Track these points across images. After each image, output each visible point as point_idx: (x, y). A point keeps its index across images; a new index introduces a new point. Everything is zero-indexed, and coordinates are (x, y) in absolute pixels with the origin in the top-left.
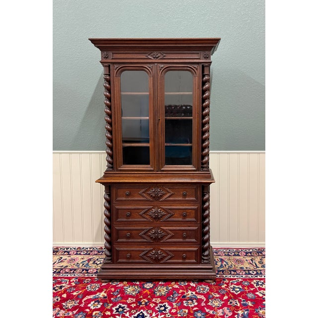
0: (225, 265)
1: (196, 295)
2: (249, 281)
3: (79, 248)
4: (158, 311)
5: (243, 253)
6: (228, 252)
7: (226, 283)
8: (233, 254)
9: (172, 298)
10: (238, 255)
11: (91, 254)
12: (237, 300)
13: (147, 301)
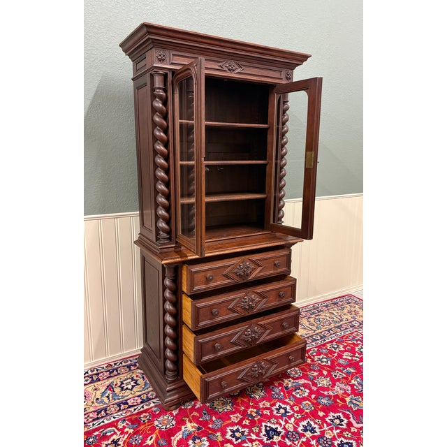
1: (297, 381)
4: (282, 416)
9: (277, 394)
12: (337, 371)
13: (255, 410)
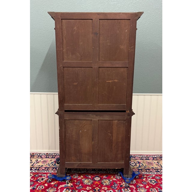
0: (142, 166)
2: (160, 176)
3: (47, 154)
5: (151, 158)
6: (142, 157)
7: (145, 178)
8: (145, 158)
9: (114, 187)
10: (149, 159)
11: (55, 157)
12: (155, 189)
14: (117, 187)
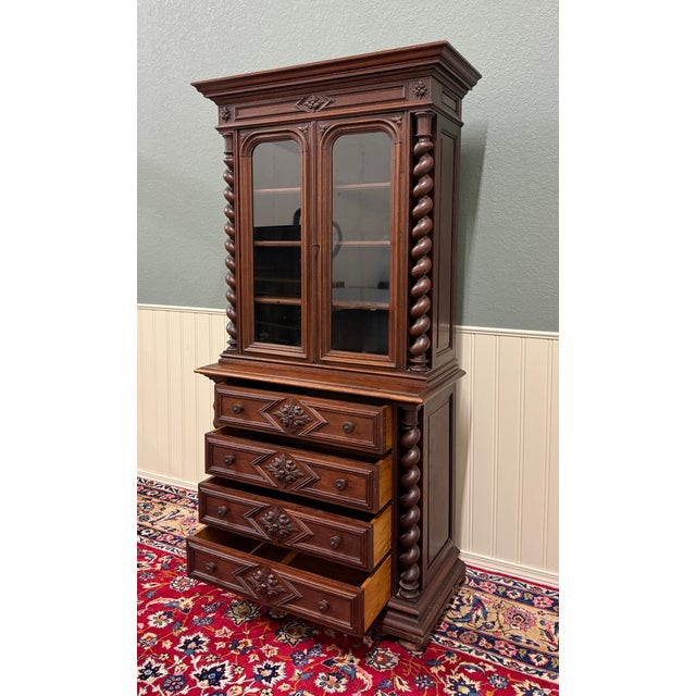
0: (478, 618)
1: (359, 668)
4: (255, 676)
6: (508, 588)
7: (446, 664)
8: (518, 595)
9: (303, 657)
10: (530, 603)
13: (250, 645)
14: (311, 661)
